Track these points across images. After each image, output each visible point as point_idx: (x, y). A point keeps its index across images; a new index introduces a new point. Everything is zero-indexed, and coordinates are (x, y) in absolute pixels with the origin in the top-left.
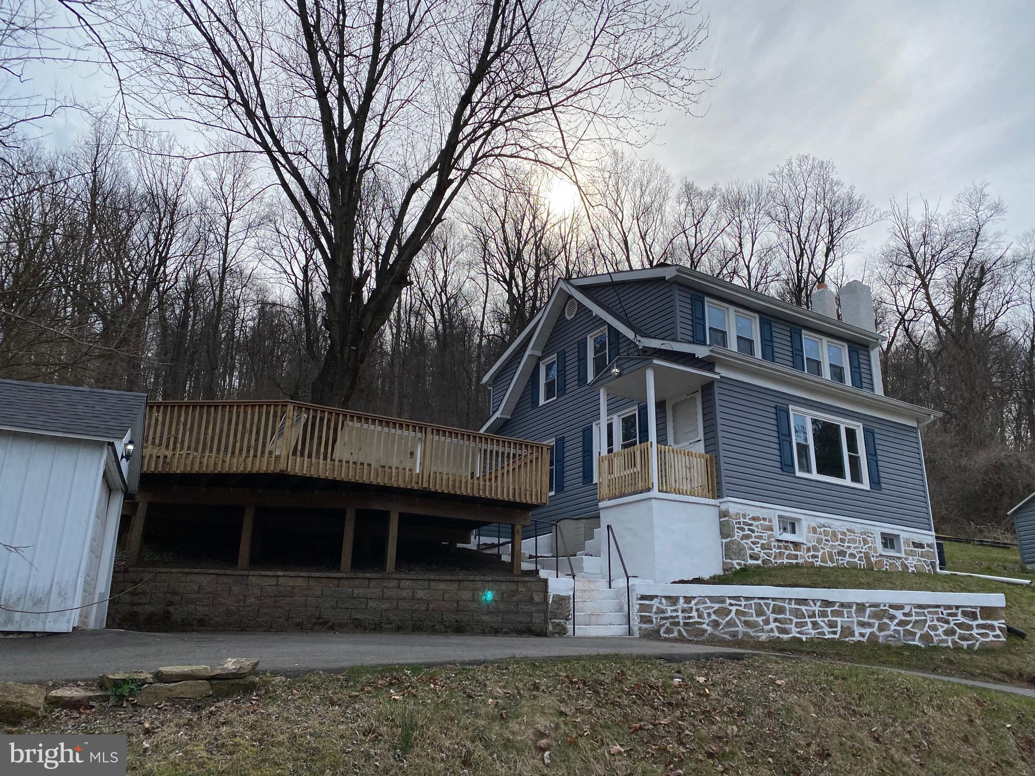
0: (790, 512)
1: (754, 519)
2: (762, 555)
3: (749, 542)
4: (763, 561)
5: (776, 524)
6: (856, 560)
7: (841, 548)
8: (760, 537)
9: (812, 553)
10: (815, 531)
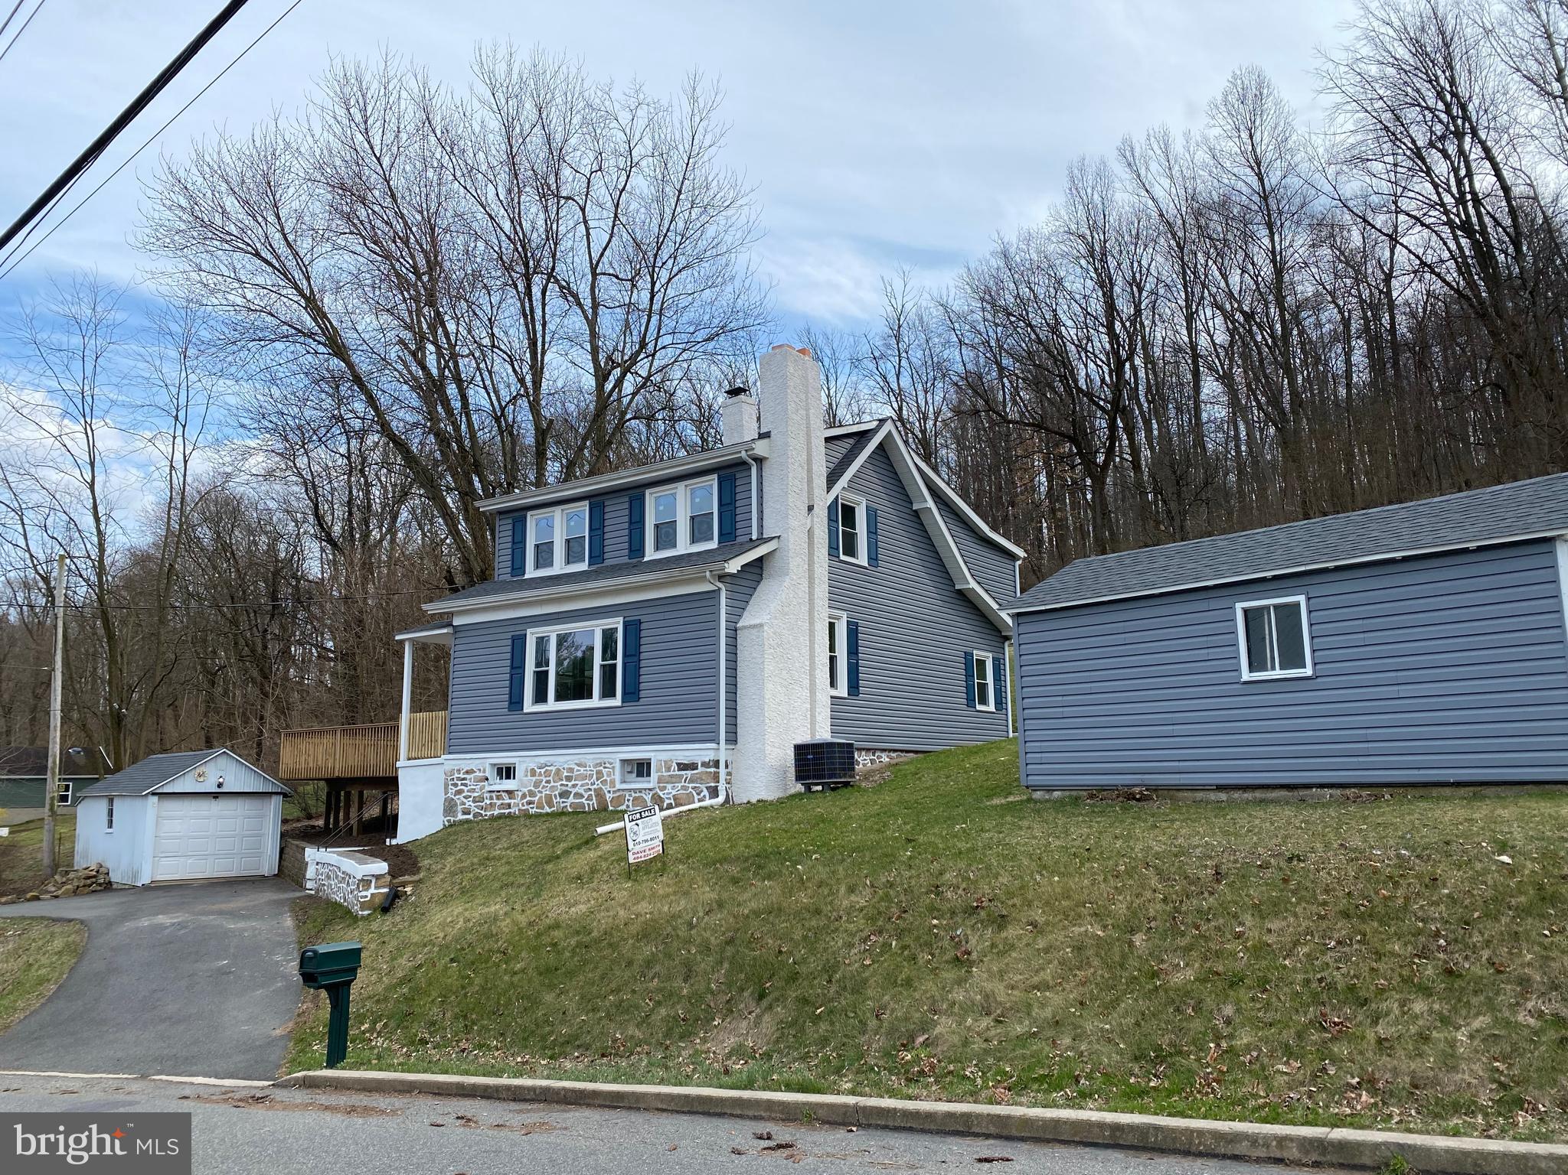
0: (504, 758)
1: (467, 772)
2: (473, 808)
3: (461, 797)
4: (474, 816)
5: (490, 773)
6: (583, 800)
7: (564, 788)
8: (473, 790)
9: (528, 798)
10: (533, 773)
